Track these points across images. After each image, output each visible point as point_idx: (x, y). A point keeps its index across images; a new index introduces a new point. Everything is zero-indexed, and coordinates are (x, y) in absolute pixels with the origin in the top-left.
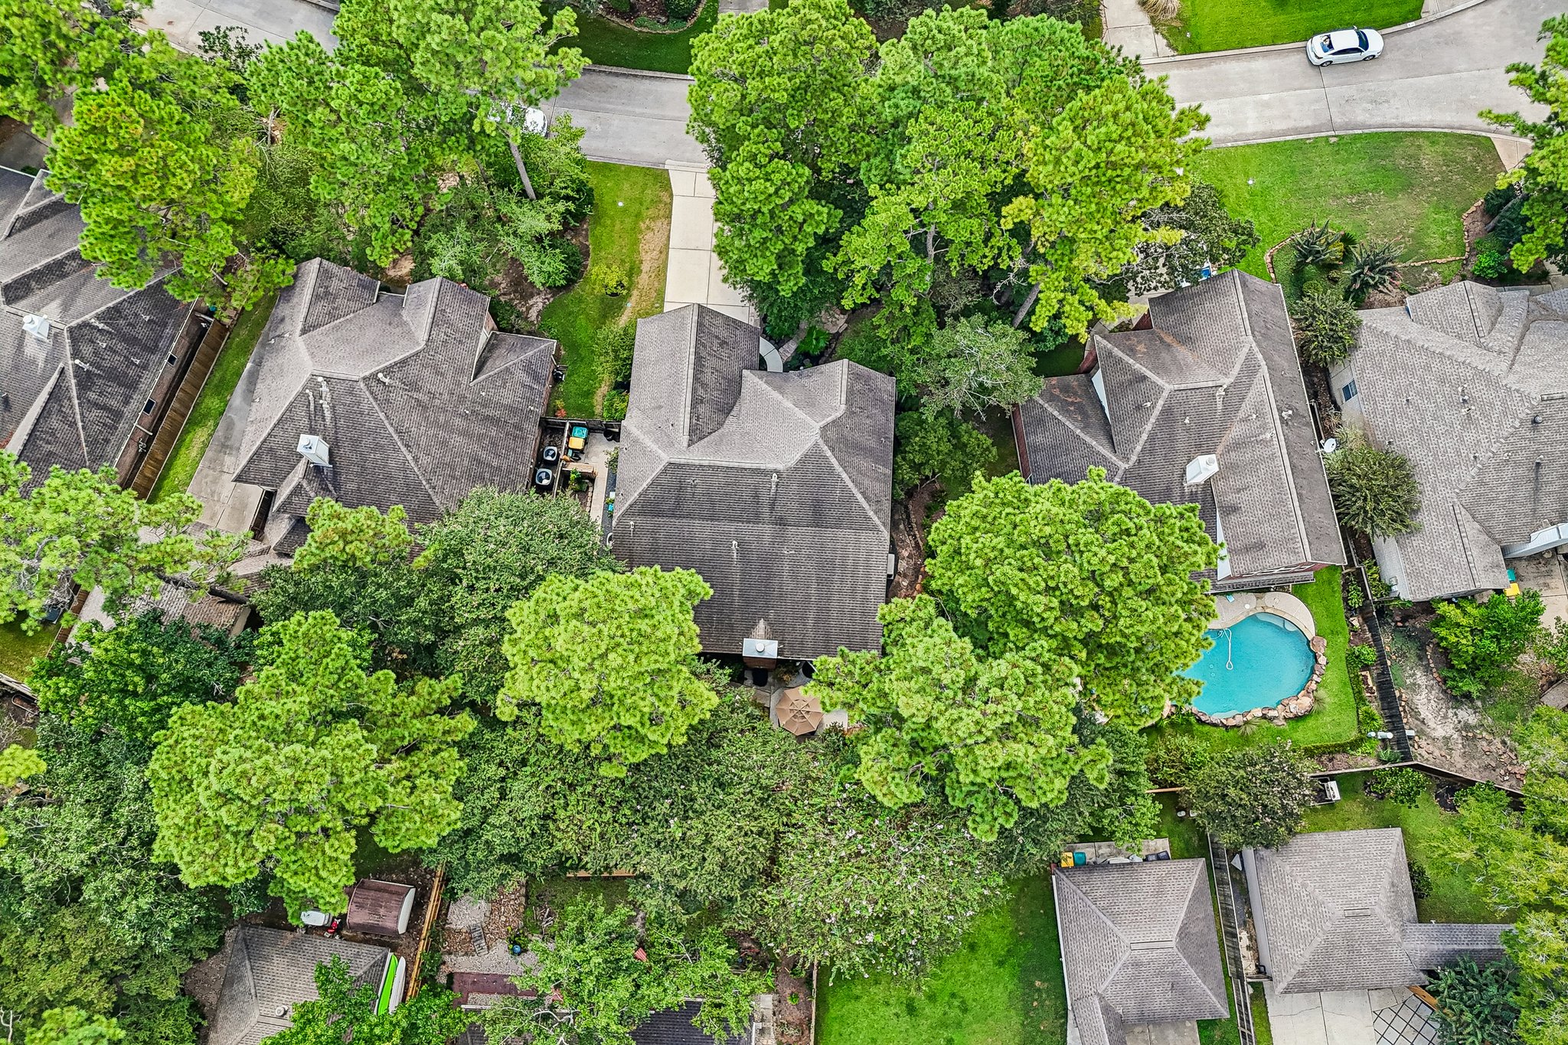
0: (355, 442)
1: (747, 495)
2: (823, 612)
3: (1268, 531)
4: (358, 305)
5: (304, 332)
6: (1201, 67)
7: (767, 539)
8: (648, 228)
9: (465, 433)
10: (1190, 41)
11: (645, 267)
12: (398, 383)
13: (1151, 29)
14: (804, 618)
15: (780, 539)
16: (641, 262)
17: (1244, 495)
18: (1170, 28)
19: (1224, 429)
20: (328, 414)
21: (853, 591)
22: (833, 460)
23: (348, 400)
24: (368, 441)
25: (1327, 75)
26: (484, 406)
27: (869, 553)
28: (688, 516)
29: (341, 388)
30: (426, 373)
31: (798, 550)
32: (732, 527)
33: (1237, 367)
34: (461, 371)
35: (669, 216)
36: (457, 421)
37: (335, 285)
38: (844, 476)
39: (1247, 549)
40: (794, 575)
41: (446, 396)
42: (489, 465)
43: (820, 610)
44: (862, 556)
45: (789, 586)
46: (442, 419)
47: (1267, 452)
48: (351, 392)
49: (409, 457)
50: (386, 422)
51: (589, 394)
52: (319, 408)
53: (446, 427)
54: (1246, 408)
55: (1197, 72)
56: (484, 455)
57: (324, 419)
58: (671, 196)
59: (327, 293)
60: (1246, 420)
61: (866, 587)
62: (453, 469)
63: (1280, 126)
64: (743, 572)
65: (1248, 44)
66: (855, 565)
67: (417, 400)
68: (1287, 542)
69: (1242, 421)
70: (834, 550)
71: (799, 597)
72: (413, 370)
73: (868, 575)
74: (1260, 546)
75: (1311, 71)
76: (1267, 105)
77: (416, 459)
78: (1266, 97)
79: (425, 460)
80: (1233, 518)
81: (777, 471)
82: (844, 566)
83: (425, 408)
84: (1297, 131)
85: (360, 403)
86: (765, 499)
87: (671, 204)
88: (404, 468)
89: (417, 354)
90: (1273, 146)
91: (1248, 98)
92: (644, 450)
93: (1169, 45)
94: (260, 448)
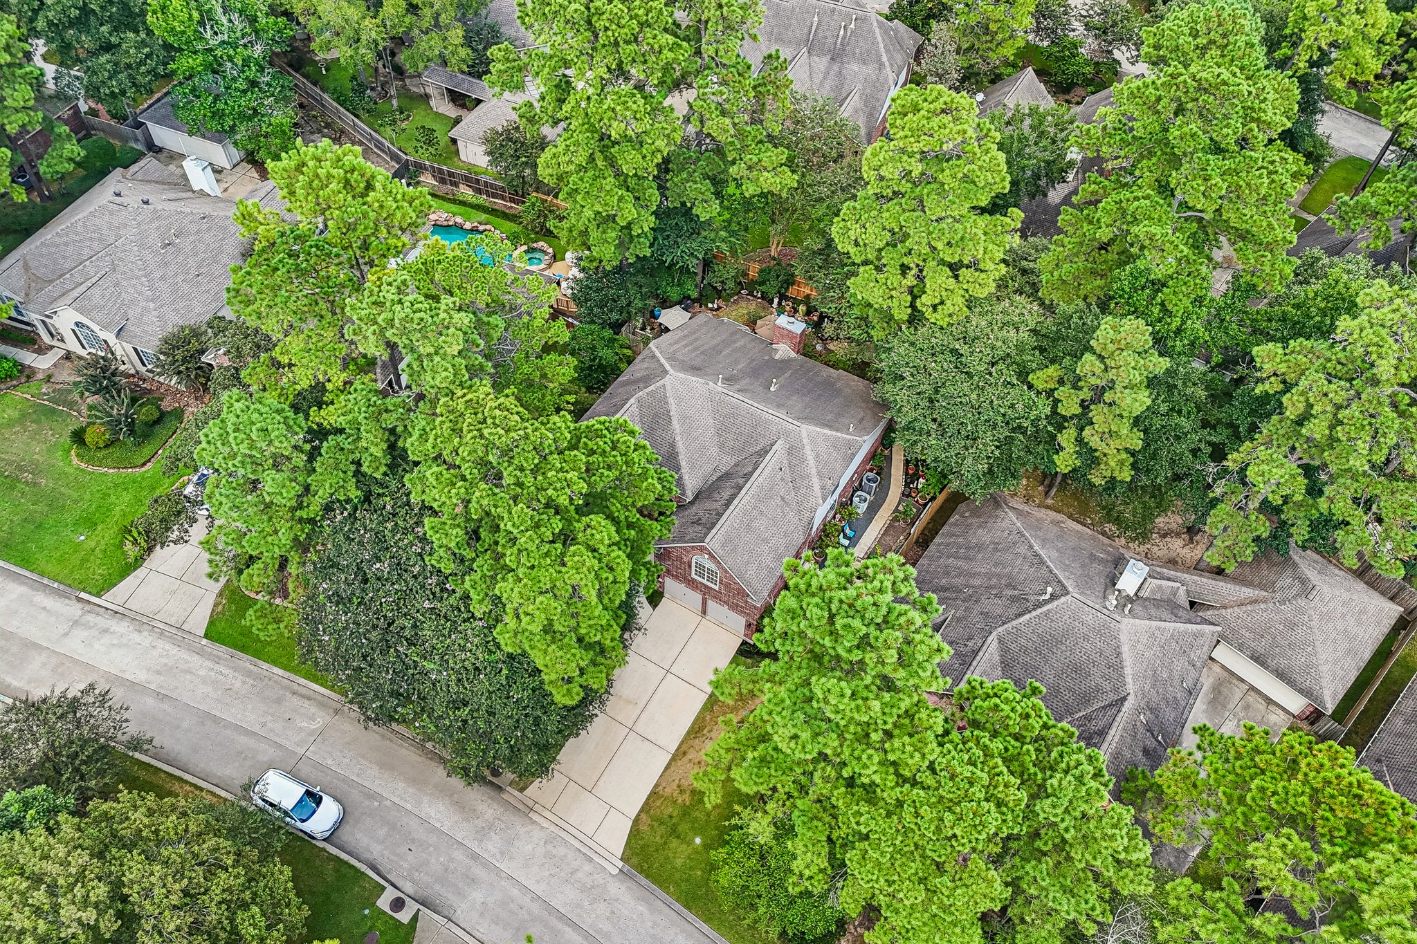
8: (683, 791)
35: (654, 794)
58: (636, 821)
87: (641, 811)
89: (1004, 623)
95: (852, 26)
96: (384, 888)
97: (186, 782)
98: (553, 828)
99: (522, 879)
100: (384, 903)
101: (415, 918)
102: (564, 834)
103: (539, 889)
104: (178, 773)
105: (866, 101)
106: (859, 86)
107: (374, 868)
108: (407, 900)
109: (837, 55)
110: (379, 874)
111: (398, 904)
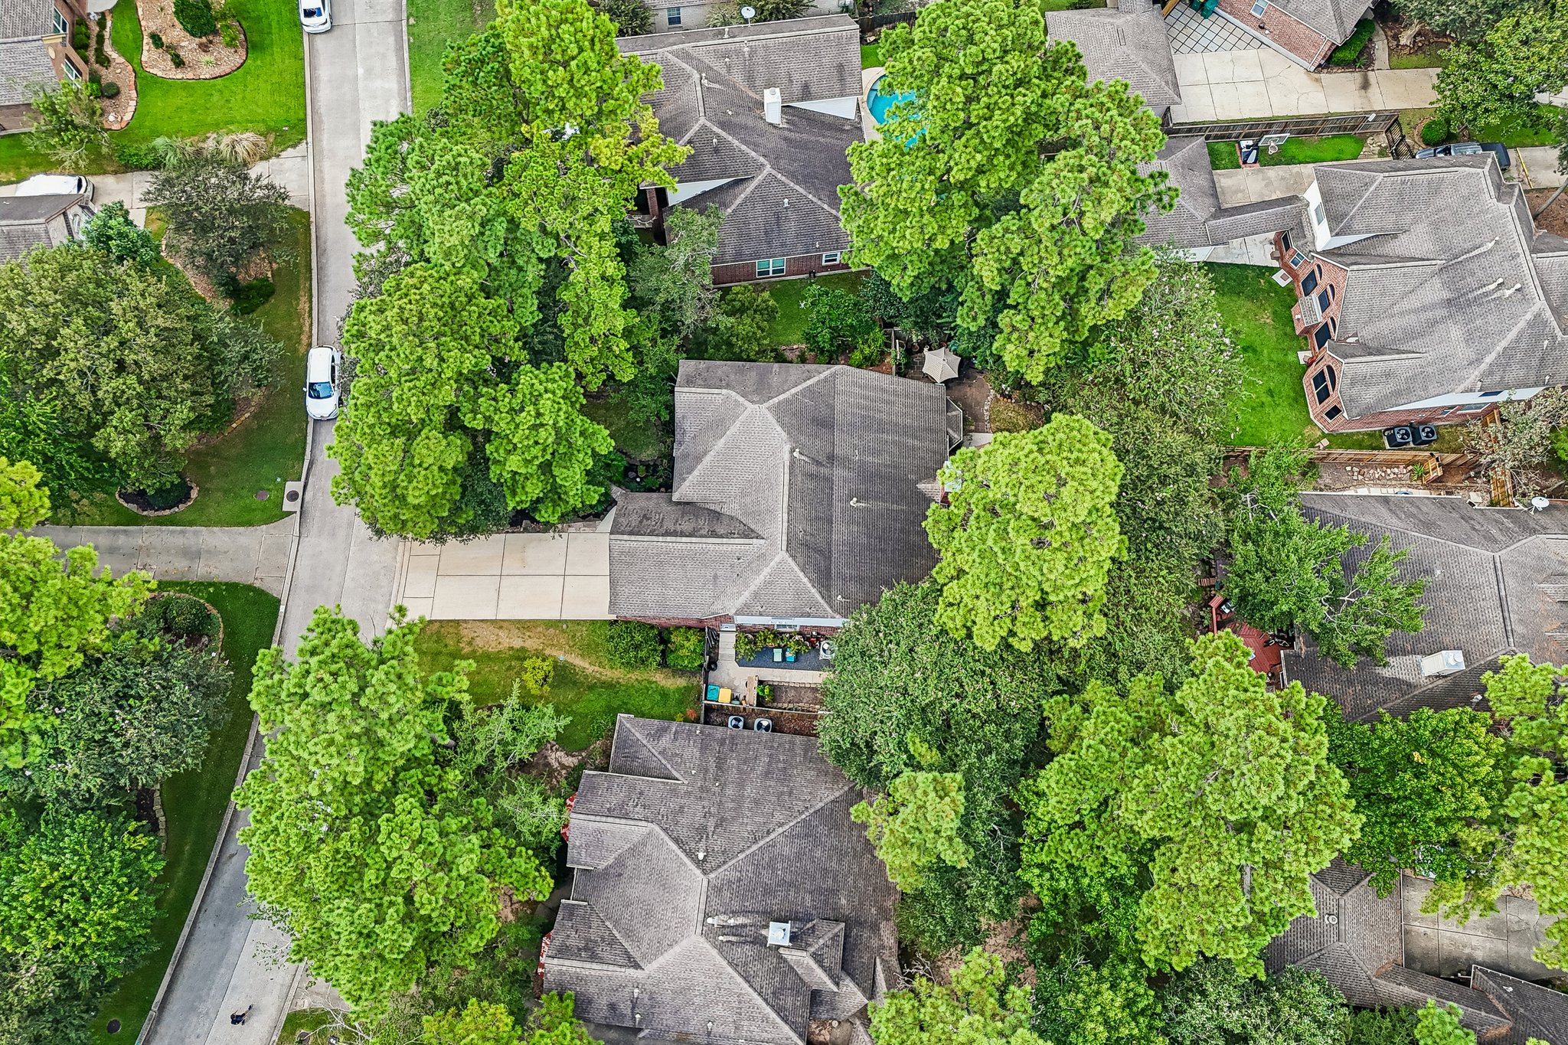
0: (768, 891)
1: (811, 485)
2: (906, 430)
3: (829, 59)
4: (594, 918)
5: (637, 966)
6: (321, 122)
7: (846, 473)
8: (470, 643)
9: (741, 785)
10: (292, 128)
11: (517, 643)
12: (702, 844)
13: (273, 160)
14: (913, 448)
15: (845, 462)
16: (512, 648)
17: (796, 77)
18: (276, 143)
19: (735, 88)
20: (741, 920)
21: (888, 402)
22: (781, 397)
23: (727, 894)
24: (766, 876)
25: (343, 20)
26: (707, 771)
27: (855, 384)
28: (829, 544)
29: (714, 901)
30: (683, 821)
31: (855, 447)
32: (837, 506)
33: (684, 65)
34: (674, 792)
35: (457, 622)
36: (730, 791)
37: (574, 941)
38: (793, 391)
39: (842, 79)
40: (877, 453)
41: (705, 803)
42: (770, 764)
43: (905, 433)
44: (857, 390)
45: (886, 459)
46: (731, 805)
47: (761, 52)
48: (718, 890)
49: (781, 830)
50: (748, 852)
51: (664, 694)
52: (735, 930)
53: (739, 800)
54: (719, 67)
55: (328, 123)
56: (759, 770)
57: (744, 926)
58: (431, 622)
59: (586, 949)
60: (729, 68)
61: (884, 390)
62: (782, 793)
63: (392, 61)
64: (876, 498)
65: (300, 80)
66: (866, 398)
67: (716, 827)
68: (840, 43)
69: (729, 71)
70: (853, 415)
71: (896, 450)
72: (683, 833)
73: (875, 388)
74: (840, 68)
75: (336, 33)
76: (369, 71)
77: (781, 825)
78: (361, 71)
79: (779, 817)
80: (813, 89)
81: (792, 451)
82: (866, 408)
83: (723, 820)
84: (400, 49)
85: (730, 881)
86: (813, 469)
87: (441, 621)
88: (790, 836)
89: (665, 830)
90: (414, 70)
91: (361, 84)
92: (768, 584)
93: (294, 146)
94: (772, 1007)
95: (1508, 293)
96: (299, 480)
97: (311, 302)
98: (398, 565)
99: (350, 567)
100: (291, 486)
101: (290, 513)
102: (397, 575)
103: (348, 583)
104: (315, 292)
105: (1414, 378)
106: (1430, 357)
107: (311, 463)
108: (299, 500)
109: (1458, 304)
110: (309, 470)
111: (293, 496)
